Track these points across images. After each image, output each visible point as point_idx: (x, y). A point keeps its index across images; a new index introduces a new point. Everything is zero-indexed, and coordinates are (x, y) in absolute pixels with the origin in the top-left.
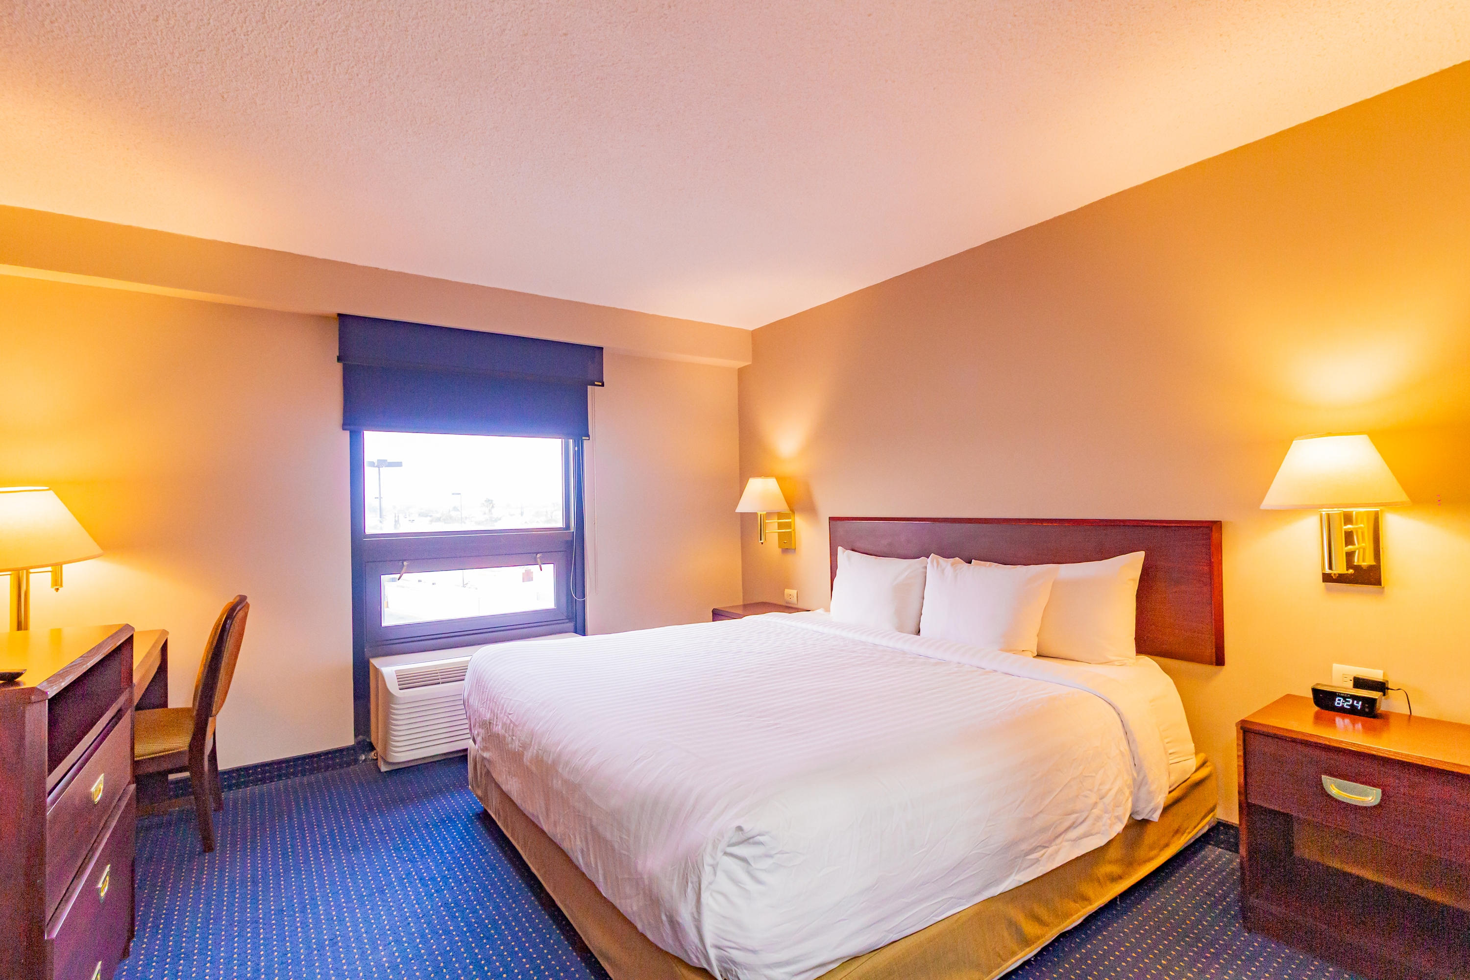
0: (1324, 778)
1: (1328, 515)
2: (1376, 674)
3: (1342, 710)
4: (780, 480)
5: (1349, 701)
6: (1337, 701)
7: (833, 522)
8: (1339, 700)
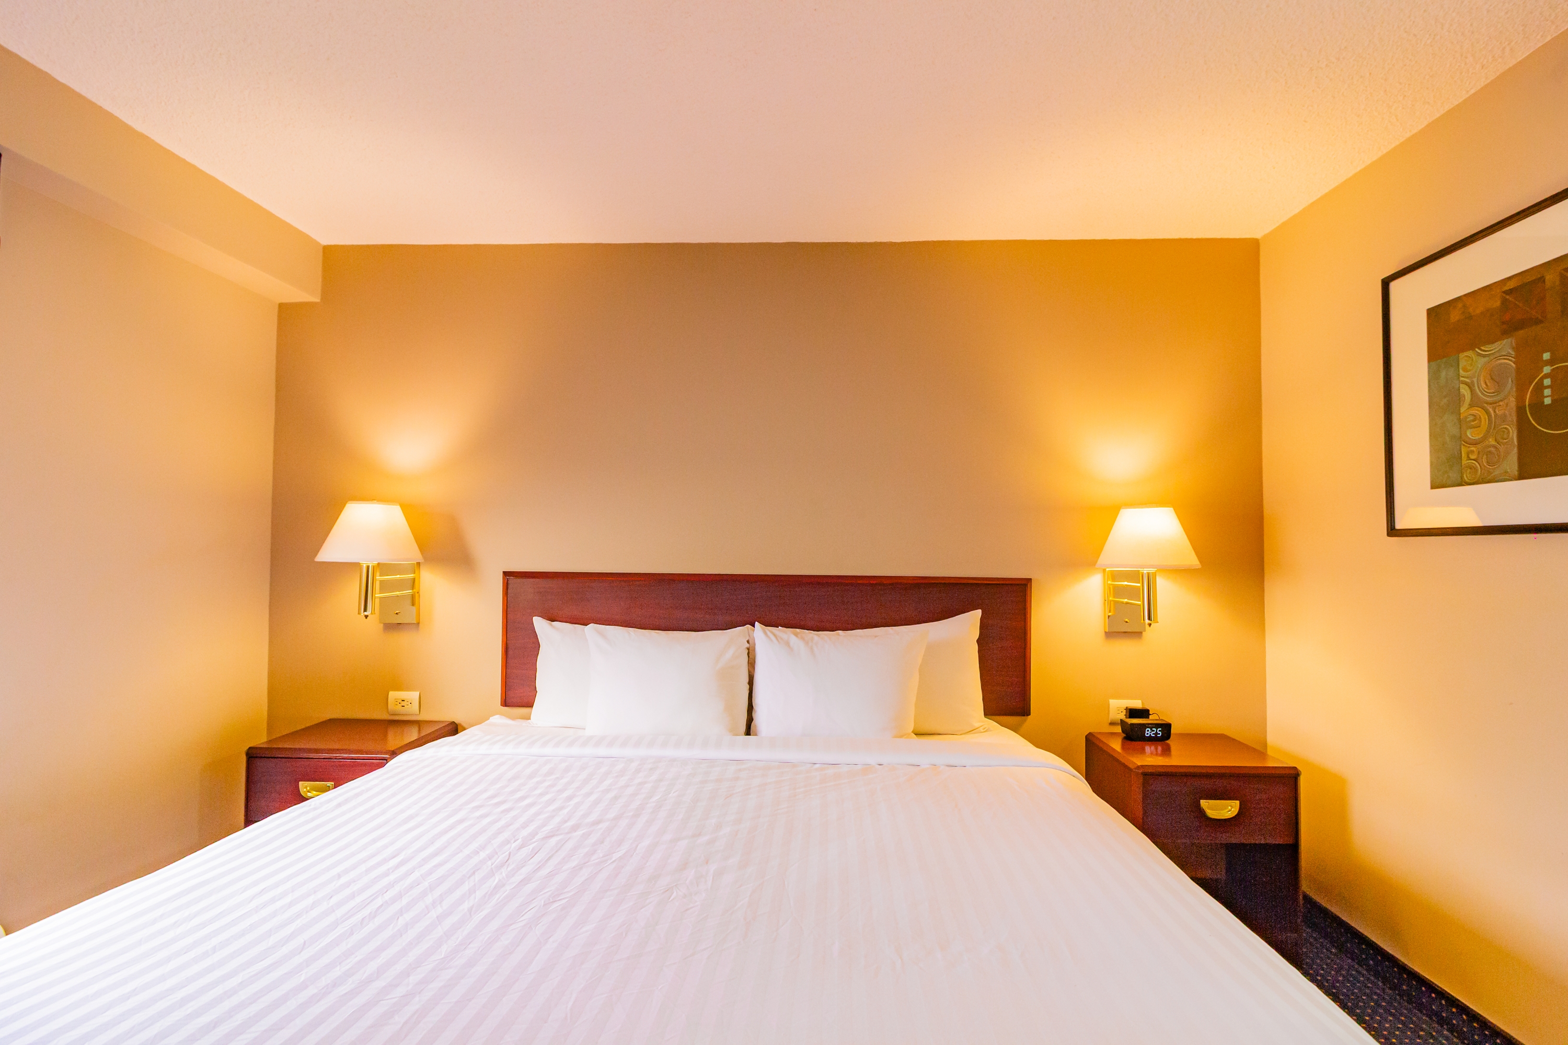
0: (1204, 803)
1: (1148, 573)
2: (1137, 704)
3: (1150, 739)
4: (407, 509)
5: (1154, 731)
6: (1147, 732)
7: (512, 580)
8: (1148, 731)
